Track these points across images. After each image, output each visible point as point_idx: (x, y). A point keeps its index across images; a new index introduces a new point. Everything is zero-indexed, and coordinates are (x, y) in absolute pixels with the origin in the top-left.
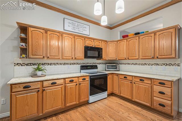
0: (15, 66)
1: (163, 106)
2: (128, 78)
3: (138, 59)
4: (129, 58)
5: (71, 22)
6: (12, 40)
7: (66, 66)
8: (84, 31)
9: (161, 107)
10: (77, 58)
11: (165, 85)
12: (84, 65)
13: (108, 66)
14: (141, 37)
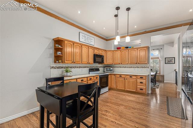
0: (51, 69)
1: (142, 90)
2: (123, 76)
3: (127, 64)
4: (122, 63)
5: (84, 35)
6: (49, 49)
7: (81, 69)
8: (91, 42)
9: (141, 90)
10: (90, 63)
11: (143, 78)
12: (91, 68)
13: (106, 69)
14: (129, 50)
